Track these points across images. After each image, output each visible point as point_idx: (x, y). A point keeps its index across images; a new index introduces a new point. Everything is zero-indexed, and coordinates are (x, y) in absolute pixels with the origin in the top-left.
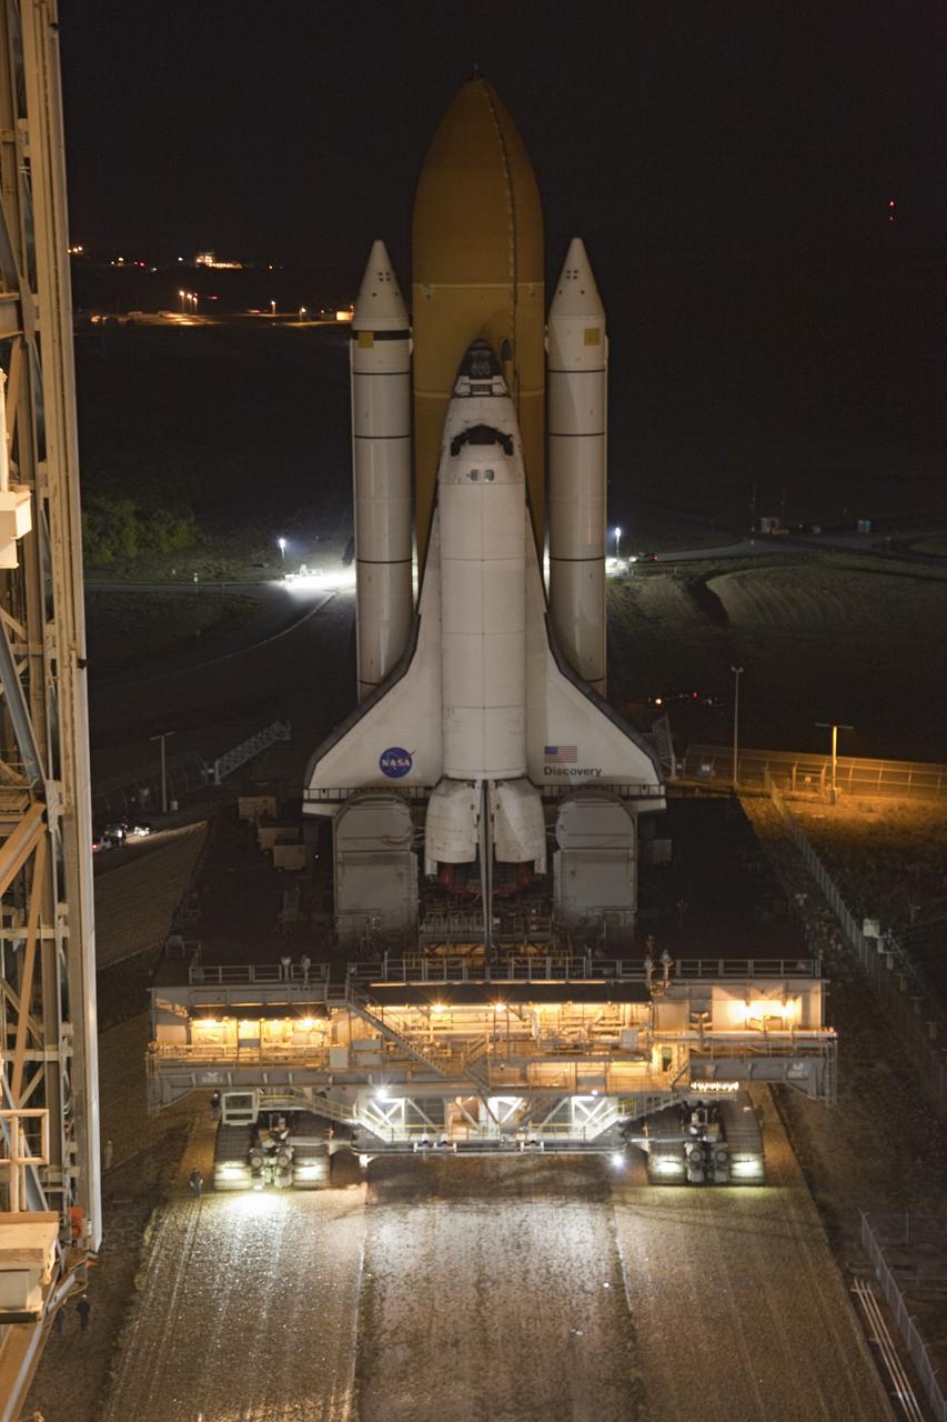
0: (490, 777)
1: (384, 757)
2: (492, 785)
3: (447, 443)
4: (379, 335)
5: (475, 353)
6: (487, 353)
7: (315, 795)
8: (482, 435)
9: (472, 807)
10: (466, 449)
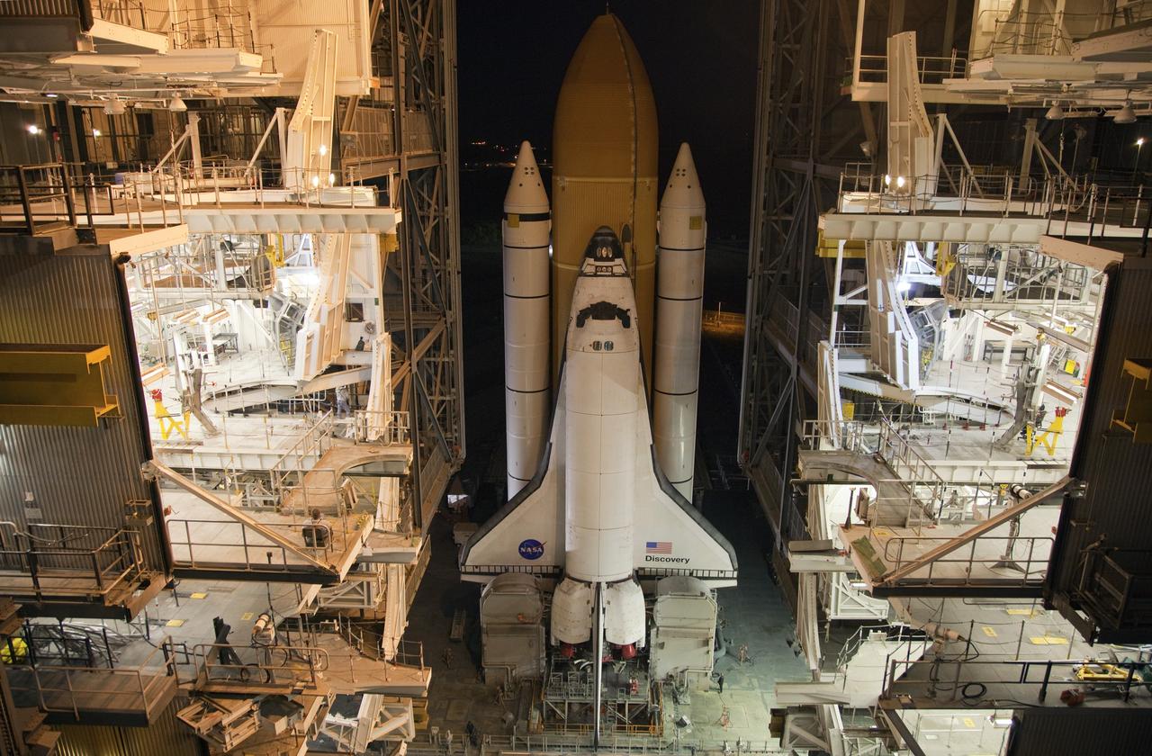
0: (603, 579)
1: (522, 545)
2: (604, 586)
3: (574, 314)
4: (525, 218)
5: (599, 238)
6: (610, 238)
7: (470, 569)
8: (603, 311)
9: (588, 602)
10: (592, 323)
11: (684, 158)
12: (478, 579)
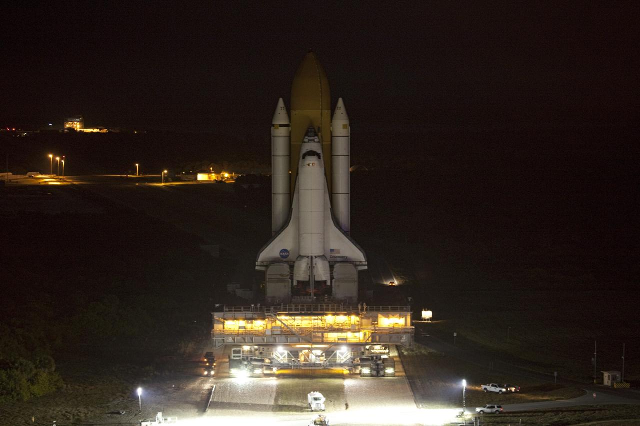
0: (313, 255)
1: (281, 252)
2: (314, 257)
3: (301, 155)
4: (281, 126)
5: (309, 130)
6: (313, 130)
7: (259, 264)
8: (312, 153)
9: (308, 264)
10: (307, 157)
11: (340, 102)
12: (263, 269)
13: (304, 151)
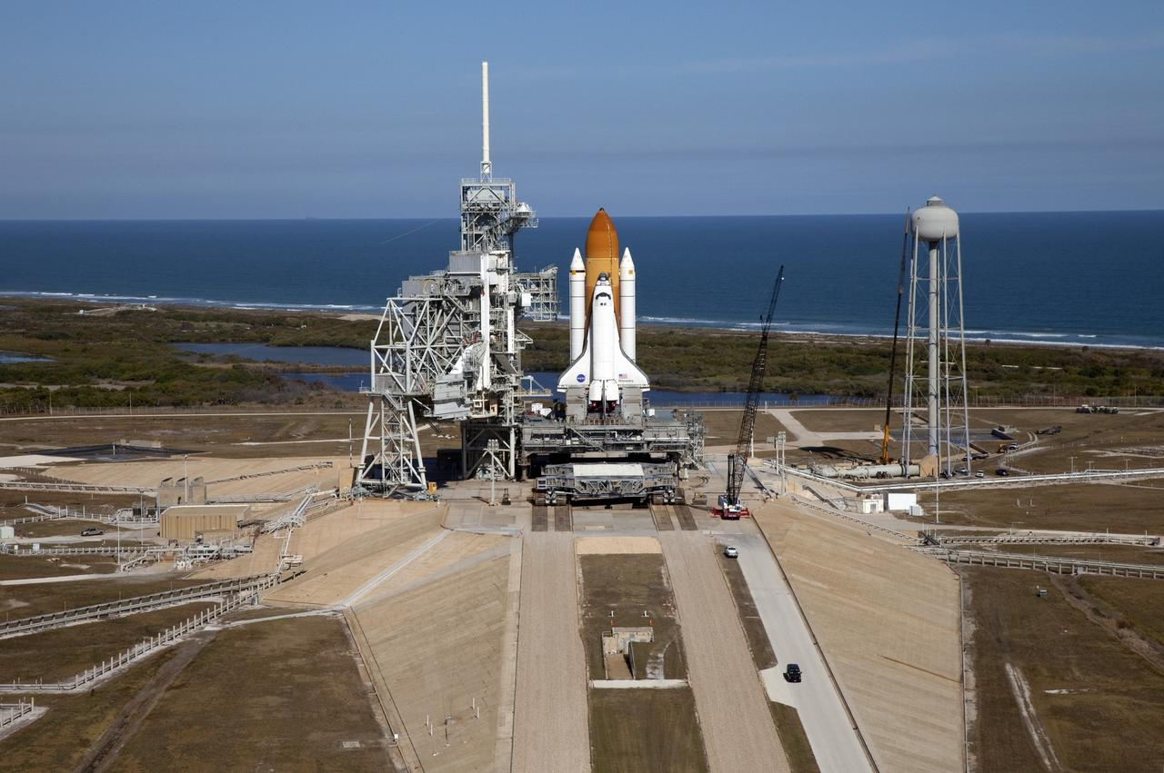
1: (577, 377)
2: (606, 381)
3: (595, 297)
4: (577, 271)
5: (602, 275)
6: (605, 275)
7: (560, 387)
8: (603, 295)
9: (601, 386)
10: (600, 298)
11: (627, 252)
12: (563, 391)
13: (597, 293)
